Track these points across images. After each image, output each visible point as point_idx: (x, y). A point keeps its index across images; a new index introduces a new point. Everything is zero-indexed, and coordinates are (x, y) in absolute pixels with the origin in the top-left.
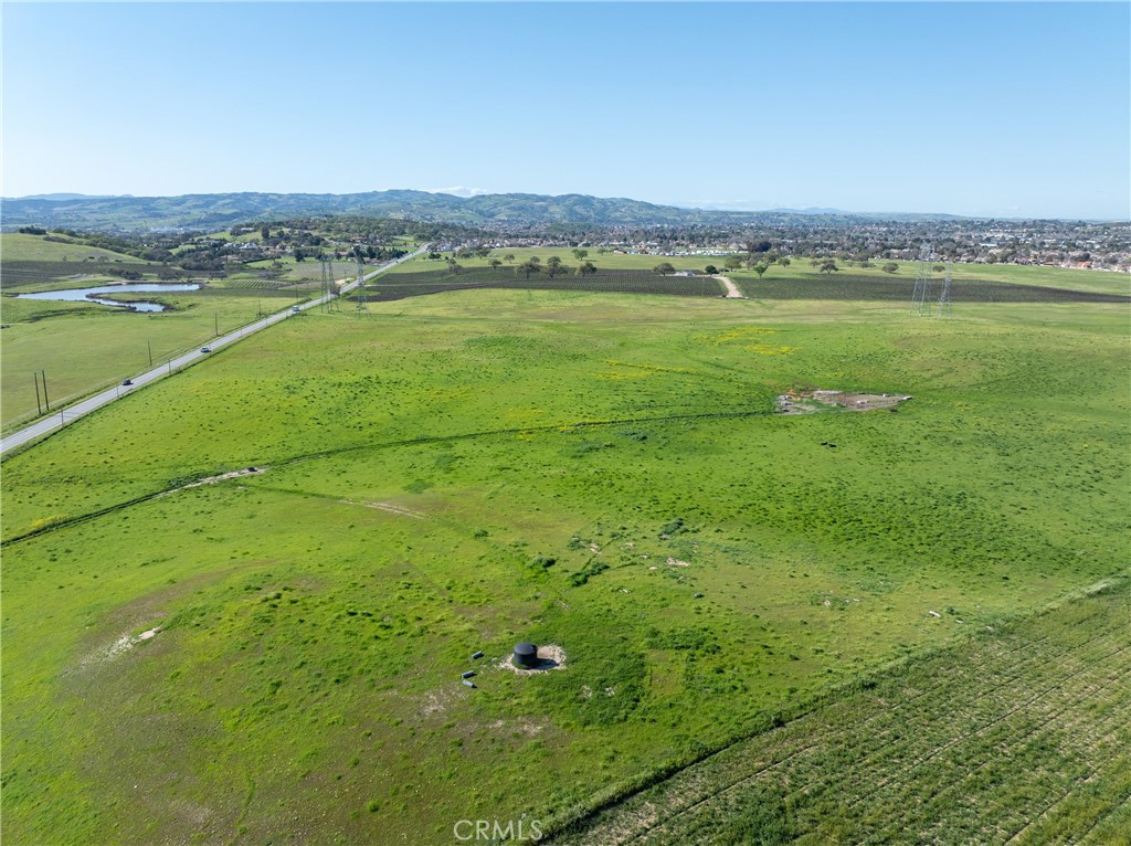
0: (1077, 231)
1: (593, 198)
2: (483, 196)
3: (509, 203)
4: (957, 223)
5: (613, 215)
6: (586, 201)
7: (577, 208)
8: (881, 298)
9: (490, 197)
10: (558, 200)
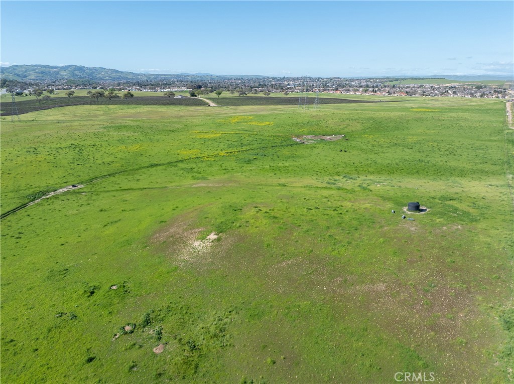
0: (320, 81)
1: (84, 67)
2: (17, 66)
3: (35, 70)
4: (270, 78)
5: (98, 76)
6: (81, 69)
7: (76, 72)
8: (279, 104)
9: (21, 66)
10: (65, 68)
